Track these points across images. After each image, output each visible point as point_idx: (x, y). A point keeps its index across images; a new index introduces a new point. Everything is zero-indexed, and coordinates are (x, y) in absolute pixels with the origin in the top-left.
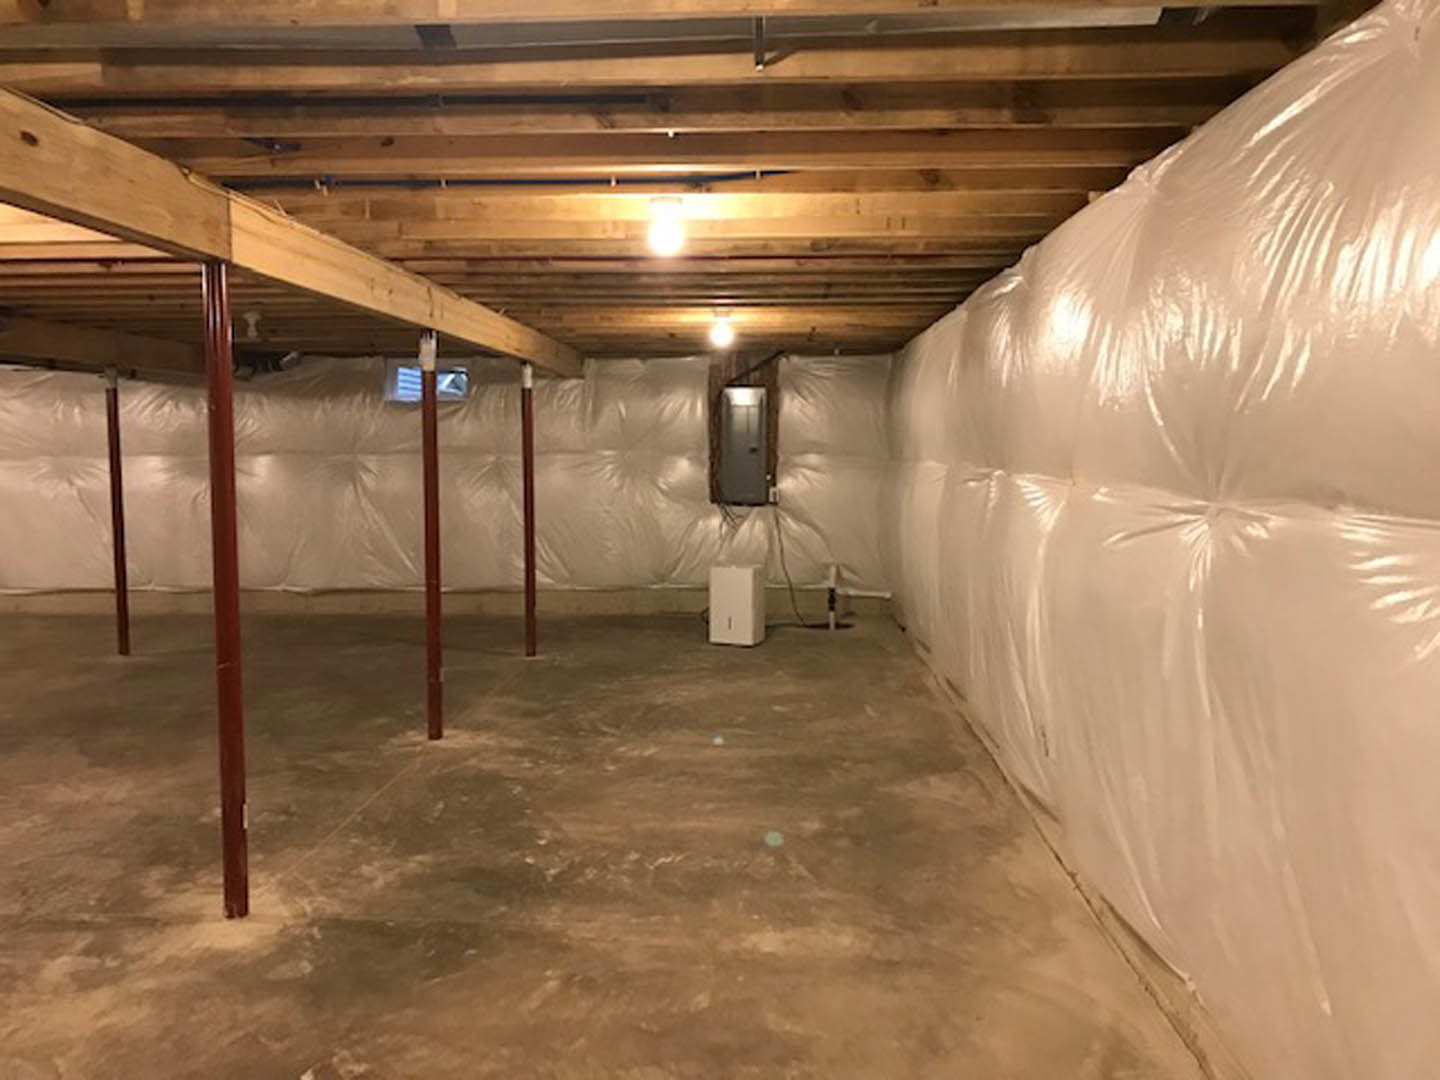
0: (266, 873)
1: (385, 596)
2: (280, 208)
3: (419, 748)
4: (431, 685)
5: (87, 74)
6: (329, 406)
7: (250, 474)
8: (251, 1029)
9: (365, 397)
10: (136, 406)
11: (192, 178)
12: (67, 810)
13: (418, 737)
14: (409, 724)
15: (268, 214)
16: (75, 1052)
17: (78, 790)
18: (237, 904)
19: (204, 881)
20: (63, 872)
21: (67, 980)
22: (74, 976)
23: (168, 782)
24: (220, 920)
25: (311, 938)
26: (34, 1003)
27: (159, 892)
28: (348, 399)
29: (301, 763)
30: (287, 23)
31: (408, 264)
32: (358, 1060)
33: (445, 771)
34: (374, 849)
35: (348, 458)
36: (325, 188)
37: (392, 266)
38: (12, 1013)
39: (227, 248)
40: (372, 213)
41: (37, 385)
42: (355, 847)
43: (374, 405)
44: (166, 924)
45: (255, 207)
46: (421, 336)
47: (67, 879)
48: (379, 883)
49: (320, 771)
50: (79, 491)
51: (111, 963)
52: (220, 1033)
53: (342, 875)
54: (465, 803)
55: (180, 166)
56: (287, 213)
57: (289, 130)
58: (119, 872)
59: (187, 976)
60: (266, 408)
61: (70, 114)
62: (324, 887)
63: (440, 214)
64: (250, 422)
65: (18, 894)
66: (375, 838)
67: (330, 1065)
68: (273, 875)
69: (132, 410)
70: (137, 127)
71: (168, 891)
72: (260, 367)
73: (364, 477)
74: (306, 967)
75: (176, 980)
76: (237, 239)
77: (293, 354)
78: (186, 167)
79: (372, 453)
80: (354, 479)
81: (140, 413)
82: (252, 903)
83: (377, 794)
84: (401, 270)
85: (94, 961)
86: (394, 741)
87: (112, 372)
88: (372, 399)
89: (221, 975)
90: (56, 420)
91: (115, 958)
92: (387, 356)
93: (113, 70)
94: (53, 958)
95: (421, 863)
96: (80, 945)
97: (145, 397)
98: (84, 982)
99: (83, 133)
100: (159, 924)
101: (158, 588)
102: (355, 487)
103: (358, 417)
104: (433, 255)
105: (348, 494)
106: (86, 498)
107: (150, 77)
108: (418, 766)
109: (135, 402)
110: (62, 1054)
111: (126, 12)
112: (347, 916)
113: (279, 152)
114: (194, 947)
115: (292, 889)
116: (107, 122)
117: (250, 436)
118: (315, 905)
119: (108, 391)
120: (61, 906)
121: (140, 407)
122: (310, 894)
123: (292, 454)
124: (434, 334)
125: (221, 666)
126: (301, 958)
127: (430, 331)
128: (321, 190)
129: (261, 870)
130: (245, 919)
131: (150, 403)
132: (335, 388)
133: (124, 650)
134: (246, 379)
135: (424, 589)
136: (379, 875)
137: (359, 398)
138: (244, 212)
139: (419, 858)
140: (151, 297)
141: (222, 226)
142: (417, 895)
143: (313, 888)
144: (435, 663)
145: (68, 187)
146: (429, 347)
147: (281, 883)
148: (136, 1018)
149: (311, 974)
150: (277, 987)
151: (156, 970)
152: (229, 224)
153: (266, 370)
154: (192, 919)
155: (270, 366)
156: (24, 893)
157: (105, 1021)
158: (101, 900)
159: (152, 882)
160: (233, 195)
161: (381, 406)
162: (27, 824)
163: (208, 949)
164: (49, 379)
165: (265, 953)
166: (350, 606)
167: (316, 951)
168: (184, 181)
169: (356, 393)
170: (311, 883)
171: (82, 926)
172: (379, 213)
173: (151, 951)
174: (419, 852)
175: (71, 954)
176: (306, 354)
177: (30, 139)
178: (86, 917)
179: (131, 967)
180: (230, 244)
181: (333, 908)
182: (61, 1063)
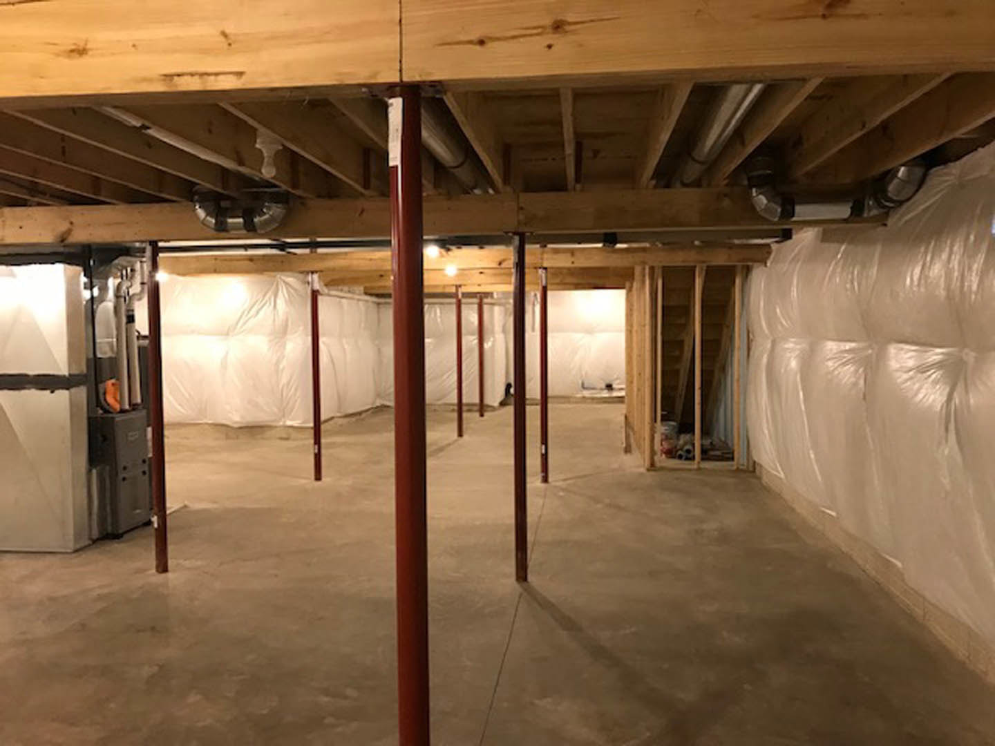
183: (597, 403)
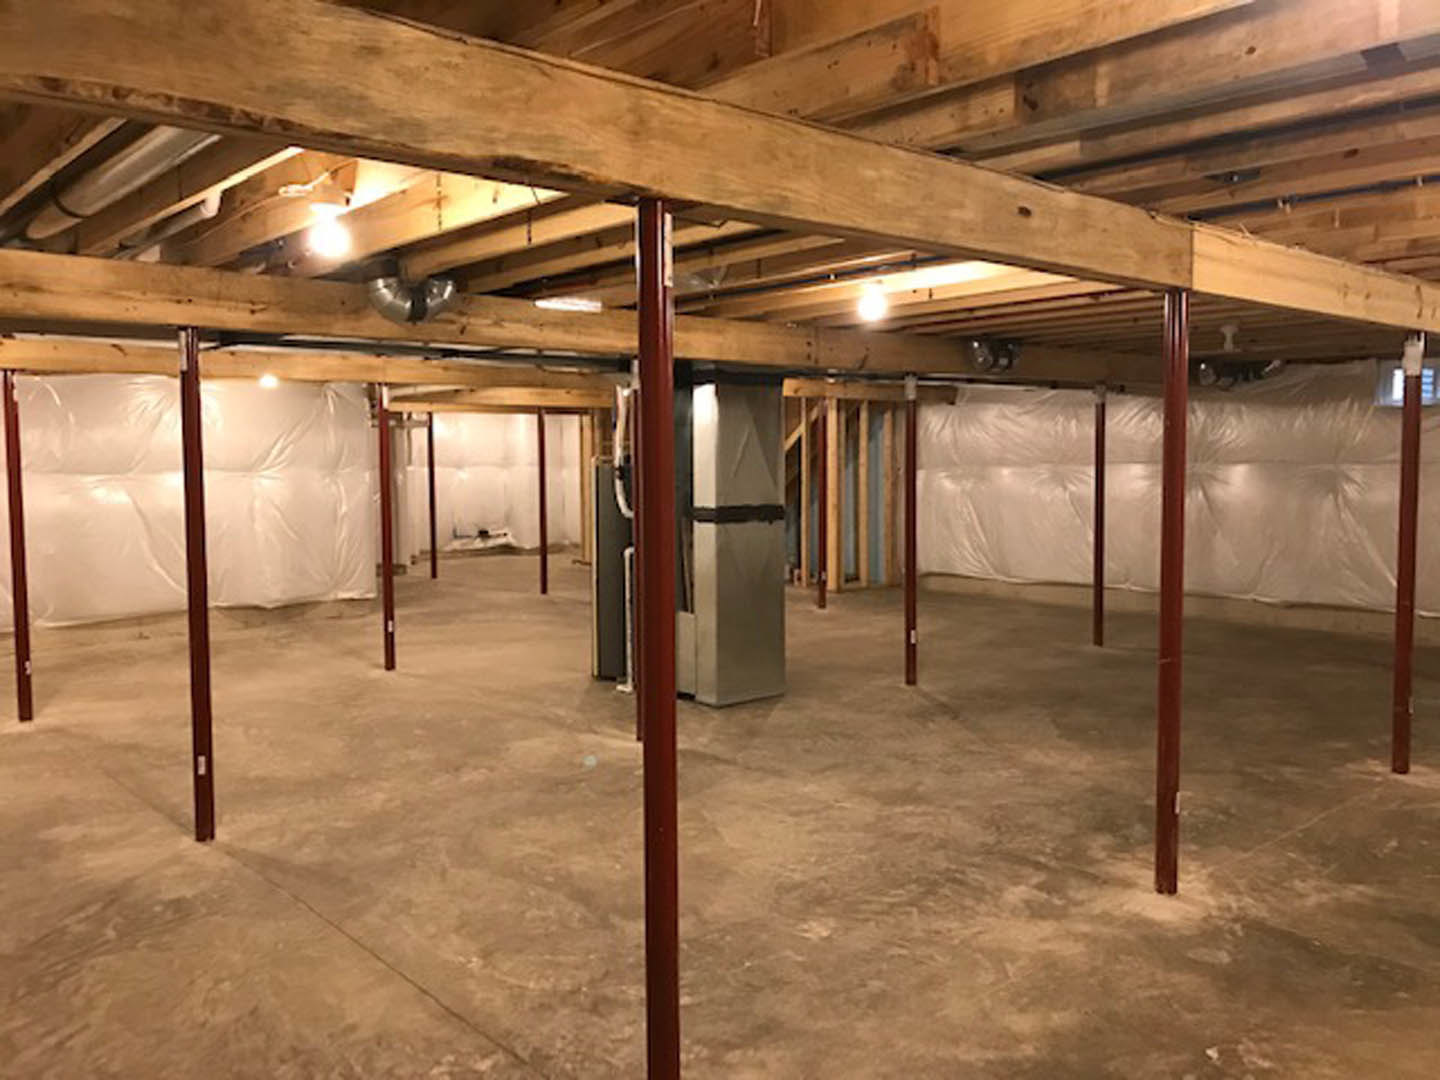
0: (1199, 863)
1: (1362, 615)
2: (1245, 230)
3: (1378, 779)
4: (1396, 715)
5: (1068, 152)
6: (1311, 413)
7: (1226, 483)
8: (1167, 992)
9: (1352, 404)
10: (1121, 420)
11: (1159, 219)
12: (1038, 771)
13: (1380, 768)
14: (1372, 753)
15: (1233, 238)
16: (1021, 963)
17: (1047, 755)
18: (1167, 883)
19: (1140, 856)
20: (1029, 819)
21: (1021, 905)
22: (1028, 903)
23: (1124, 764)
24: (1151, 892)
25: (1233, 933)
26: (996, 915)
27: (1102, 855)
28: (1333, 405)
29: (1249, 769)
30: (1229, 79)
31: (1390, 264)
32: (1265, 1056)
33: (1407, 808)
34: (1312, 868)
35: (1330, 467)
36: (1288, 206)
37: (1372, 270)
38: (978, 918)
39: (1188, 276)
40: (1341, 223)
41: (1043, 403)
42: (1292, 861)
43: (1364, 411)
44: (1105, 882)
45: (1220, 233)
46: (1407, 339)
47: (1030, 826)
48: (1312, 900)
49: (1267, 781)
50: (1071, 494)
51: (1057, 902)
52: (1140, 987)
53: (1274, 884)
54: (1423, 846)
55: (1148, 210)
56: (1252, 233)
57: (1245, 162)
58: (1072, 831)
59: (1117, 932)
60: (1245, 417)
61: (1056, 183)
62: (1254, 890)
63: (1421, 213)
64: (1229, 431)
65: (993, 828)
66: (1314, 857)
67: (1235, 1051)
68: (1204, 866)
69: (1118, 423)
70: (1112, 185)
71: (1109, 856)
72: (1241, 377)
73: (1346, 487)
74: (1224, 958)
75: (1106, 931)
76: (1199, 266)
77: (1276, 363)
78: (1153, 210)
79: (1358, 462)
80: (1335, 490)
81: (1126, 424)
82: (1180, 885)
83: (1323, 815)
84: (1381, 273)
85: (1044, 896)
86: (1350, 766)
87: (1101, 388)
88: (1360, 408)
89: (1145, 938)
90: (1057, 432)
91: (1060, 899)
92: (1381, 358)
93: (1088, 144)
94: (1016, 884)
95: (1360, 893)
96: (1035, 880)
97: (1131, 409)
98: (1036, 912)
99: (1066, 198)
100: (1100, 881)
101: (1134, 588)
102: (1336, 499)
103: (1343, 424)
104: (1420, 252)
105: (1328, 504)
106: (1076, 500)
107: (1117, 144)
108: (1374, 797)
109: (1121, 415)
110: (1012, 962)
111: (1095, 101)
112: (1271, 923)
113: (1238, 182)
114: (1125, 908)
115: (1220, 883)
116: (1088, 185)
117: (1227, 445)
118: (1242, 904)
119: (1097, 406)
120: (1024, 846)
121: (1126, 419)
122: (1238, 893)
123: (1269, 462)
124: (1423, 335)
125: (1164, 661)
126: (1219, 949)
127: (1418, 333)
128: (1284, 210)
129: (1194, 860)
130: (1174, 897)
131: (1135, 415)
132: (1317, 395)
133: (1099, 640)
134: (1226, 389)
135: (1394, 610)
136: (1312, 894)
137: (1346, 403)
138: (1208, 240)
139: (1360, 888)
140: (1136, 320)
141: (1184, 257)
142: (1352, 925)
143: (1242, 889)
144: (1402, 691)
145: (1052, 244)
146: (1415, 349)
147: (1211, 875)
148: (1071, 951)
149: (1228, 964)
150: (1195, 966)
151: (1092, 919)
152: (1192, 253)
153: (1246, 379)
154: (1127, 884)
155: (1251, 375)
156: (998, 828)
157: (1047, 946)
158: (1055, 850)
159: (1098, 845)
160: (1197, 225)
161: (1370, 412)
162: (1005, 774)
163: (1136, 915)
164: (1052, 397)
165: (1187, 933)
166: (1326, 623)
167: (1236, 946)
168: (1152, 222)
169: (1344, 398)
170: (1241, 884)
171: (1038, 866)
172: (1349, 220)
173: (1090, 901)
174: (1359, 882)
175: (1027, 885)
176: (1289, 362)
177: (1025, 212)
178: (1042, 859)
179: (1073, 910)
180: (1191, 272)
181: (1257, 910)
182: (1010, 969)
183: (471, 556)
